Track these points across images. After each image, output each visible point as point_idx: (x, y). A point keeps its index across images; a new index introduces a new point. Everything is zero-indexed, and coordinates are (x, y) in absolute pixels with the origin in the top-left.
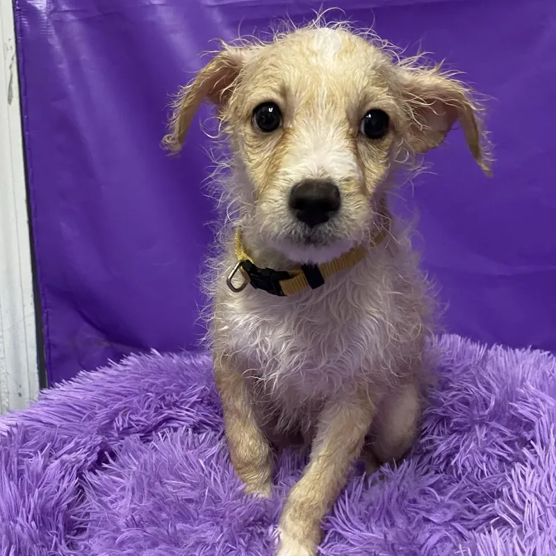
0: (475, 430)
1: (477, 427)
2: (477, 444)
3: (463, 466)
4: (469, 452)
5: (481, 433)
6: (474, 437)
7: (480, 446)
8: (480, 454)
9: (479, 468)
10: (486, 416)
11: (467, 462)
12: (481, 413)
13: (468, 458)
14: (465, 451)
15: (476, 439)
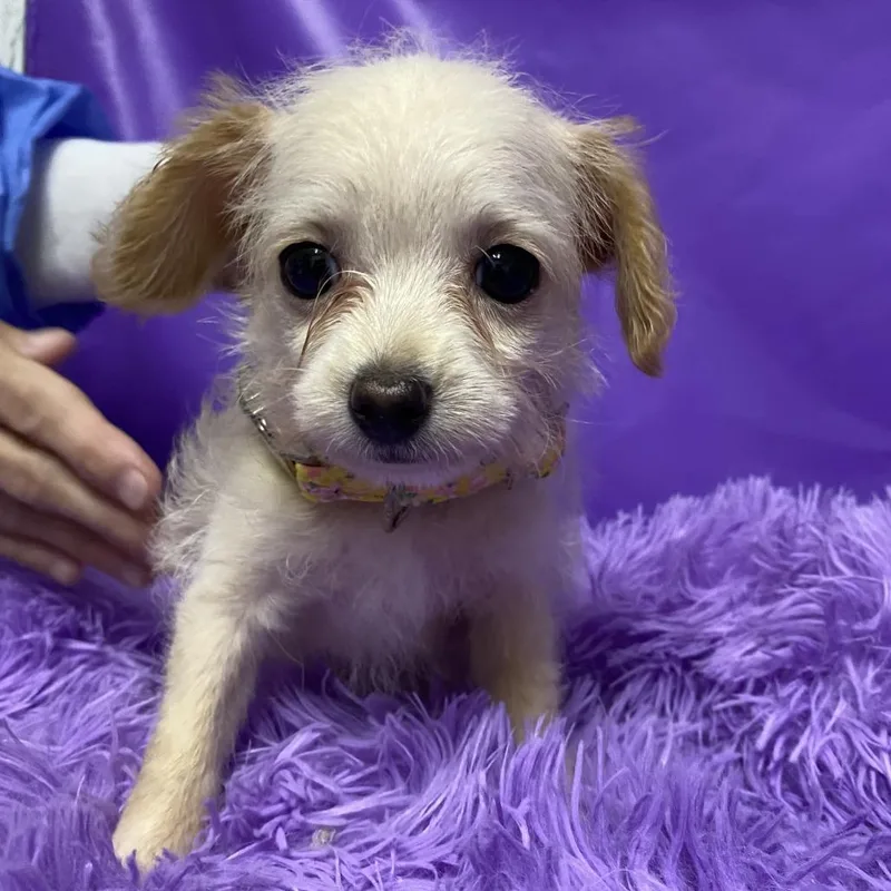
0: (843, 669)
1: (849, 663)
2: (855, 705)
3: (822, 766)
4: (834, 728)
5: (863, 676)
6: (843, 685)
7: (862, 708)
8: (869, 731)
9: (869, 768)
10: (872, 632)
11: (830, 754)
12: (858, 627)
13: (831, 743)
14: (822, 725)
15: (851, 693)
